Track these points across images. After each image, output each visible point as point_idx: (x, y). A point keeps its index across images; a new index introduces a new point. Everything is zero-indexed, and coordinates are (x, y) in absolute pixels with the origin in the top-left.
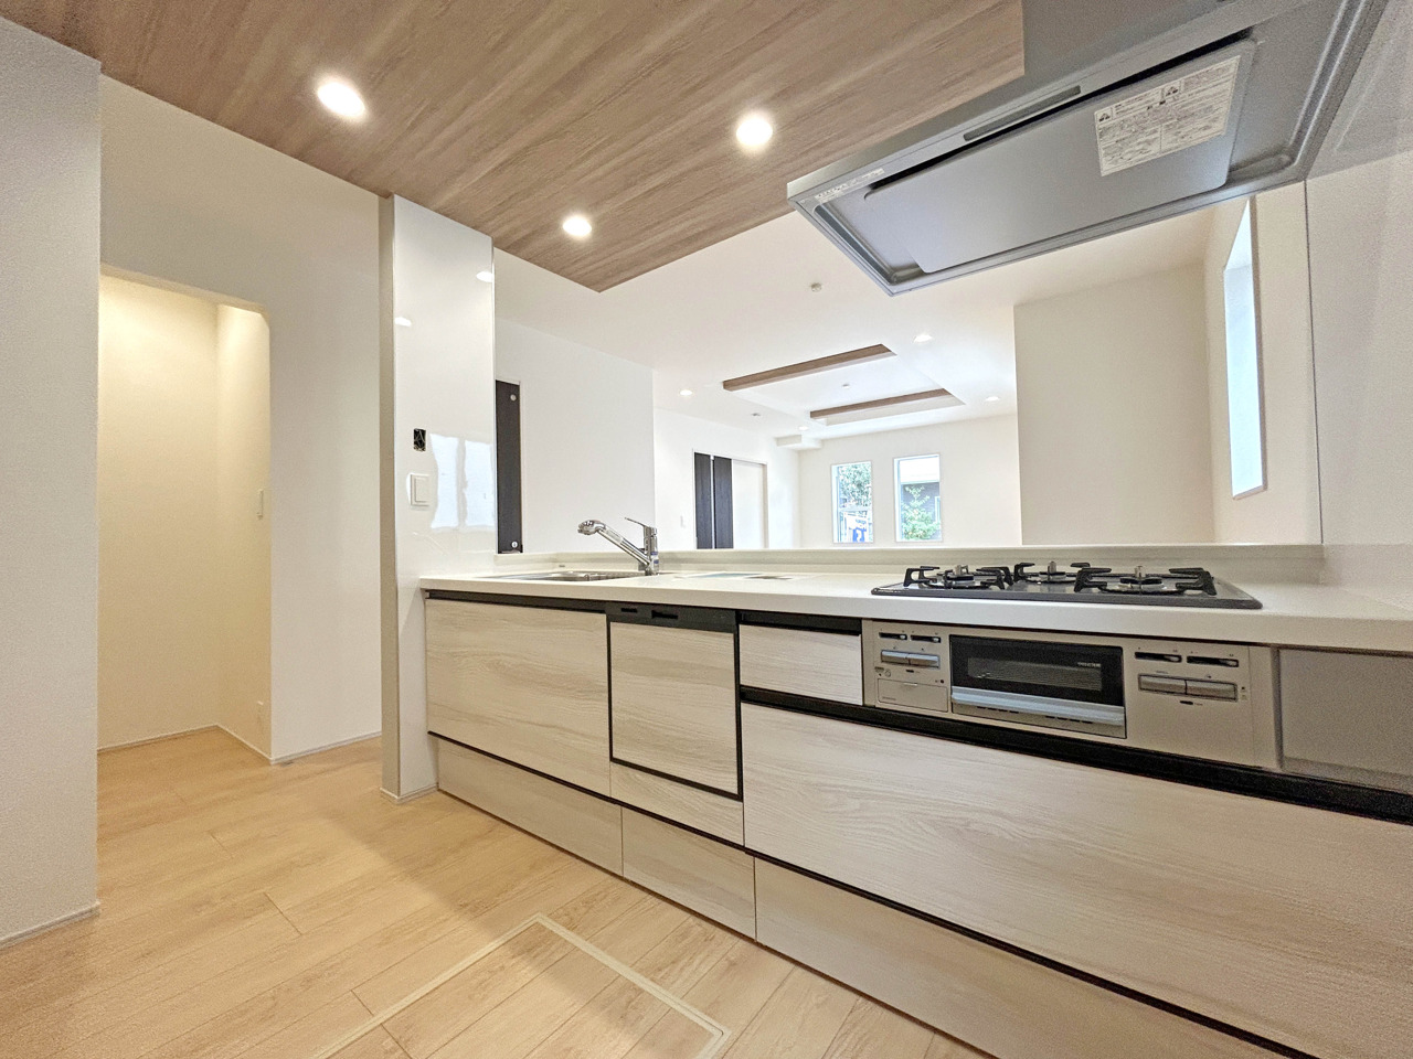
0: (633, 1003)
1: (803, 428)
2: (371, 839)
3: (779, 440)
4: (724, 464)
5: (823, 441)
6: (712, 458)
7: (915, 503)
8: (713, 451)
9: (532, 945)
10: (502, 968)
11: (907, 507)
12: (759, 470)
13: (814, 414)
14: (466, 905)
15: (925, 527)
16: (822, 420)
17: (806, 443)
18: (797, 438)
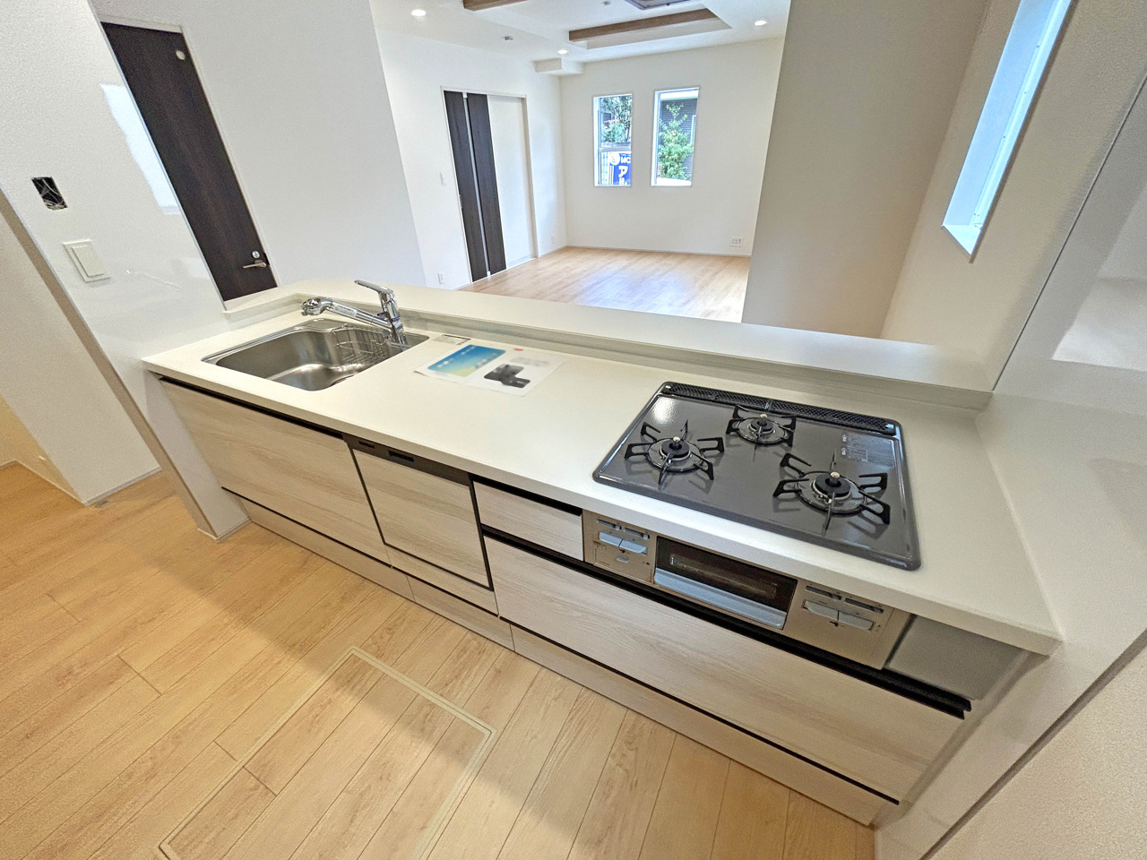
0: (429, 717)
1: (563, 52)
2: (200, 584)
3: (538, 65)
4: (479, 101)
5: (585, 64)
6: (465, 96)
7: (674, 123)
8: (465, 87)
9: (350, 677)
10: (330, 701)
11: (666, 128)
12: (516, 106)
13: (575, 35)
14: (294, 645)
15: (680, 149)
16: (583, 42)
17: (568, 68)
18: (556, 61)
